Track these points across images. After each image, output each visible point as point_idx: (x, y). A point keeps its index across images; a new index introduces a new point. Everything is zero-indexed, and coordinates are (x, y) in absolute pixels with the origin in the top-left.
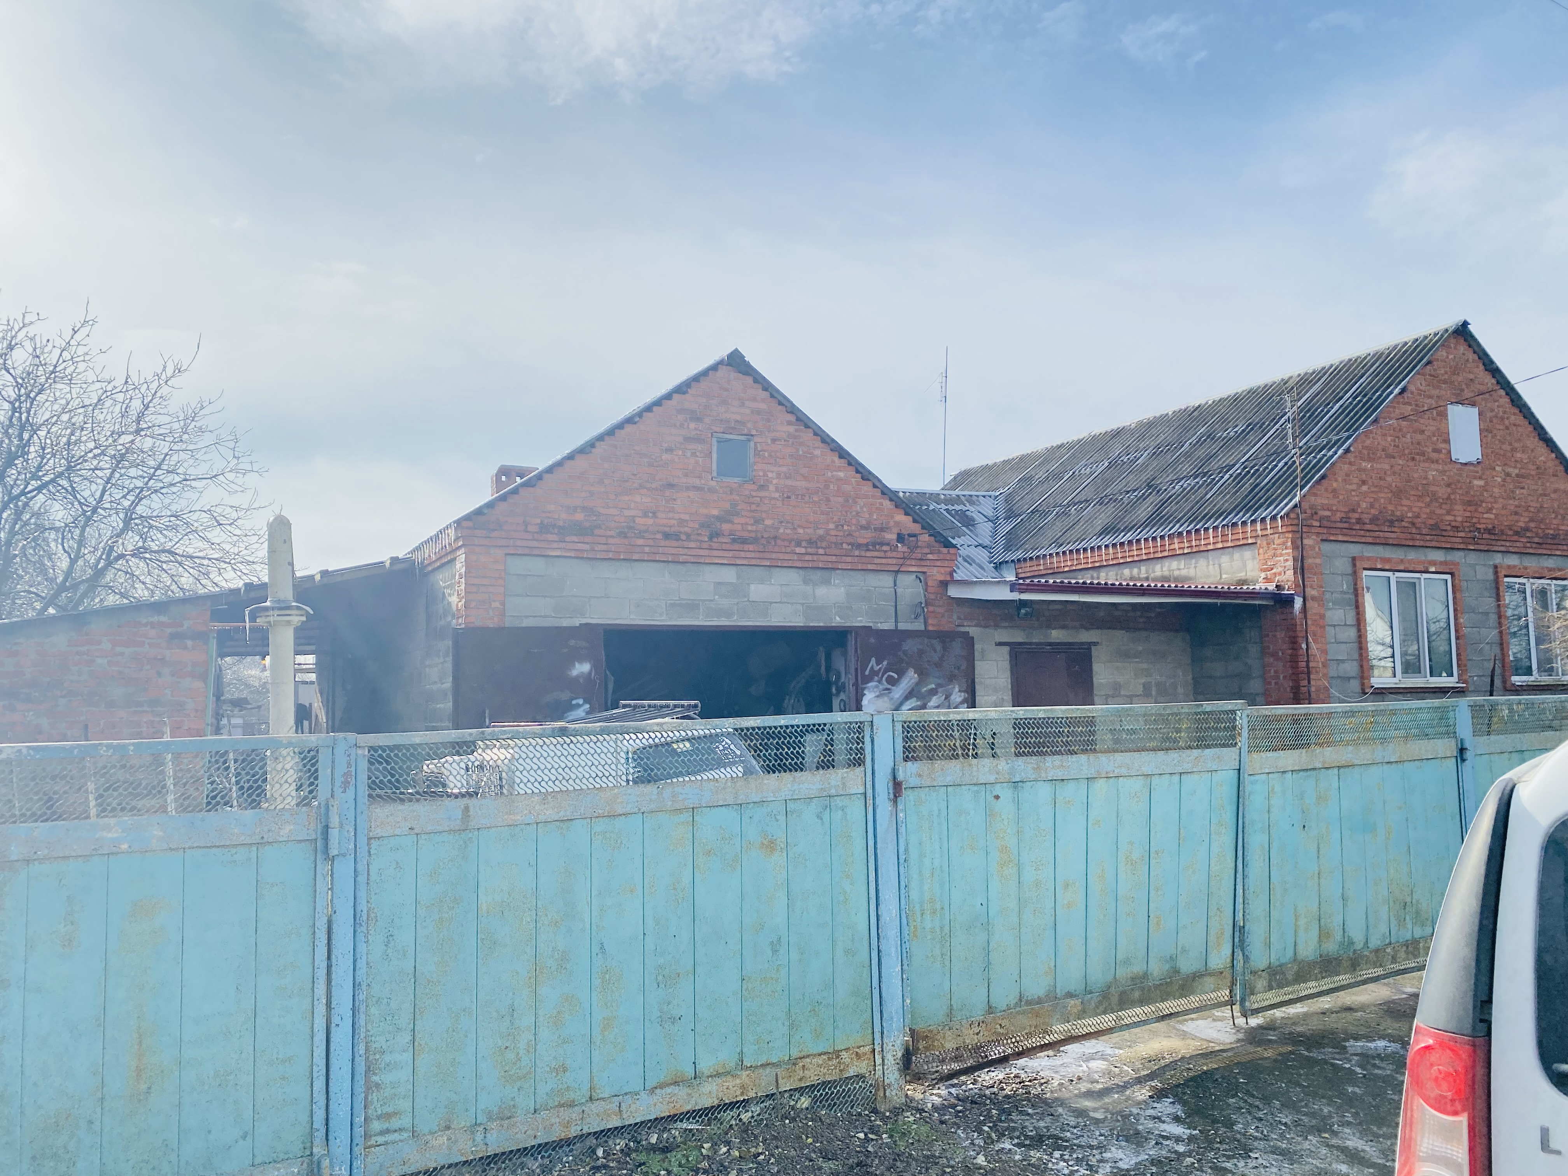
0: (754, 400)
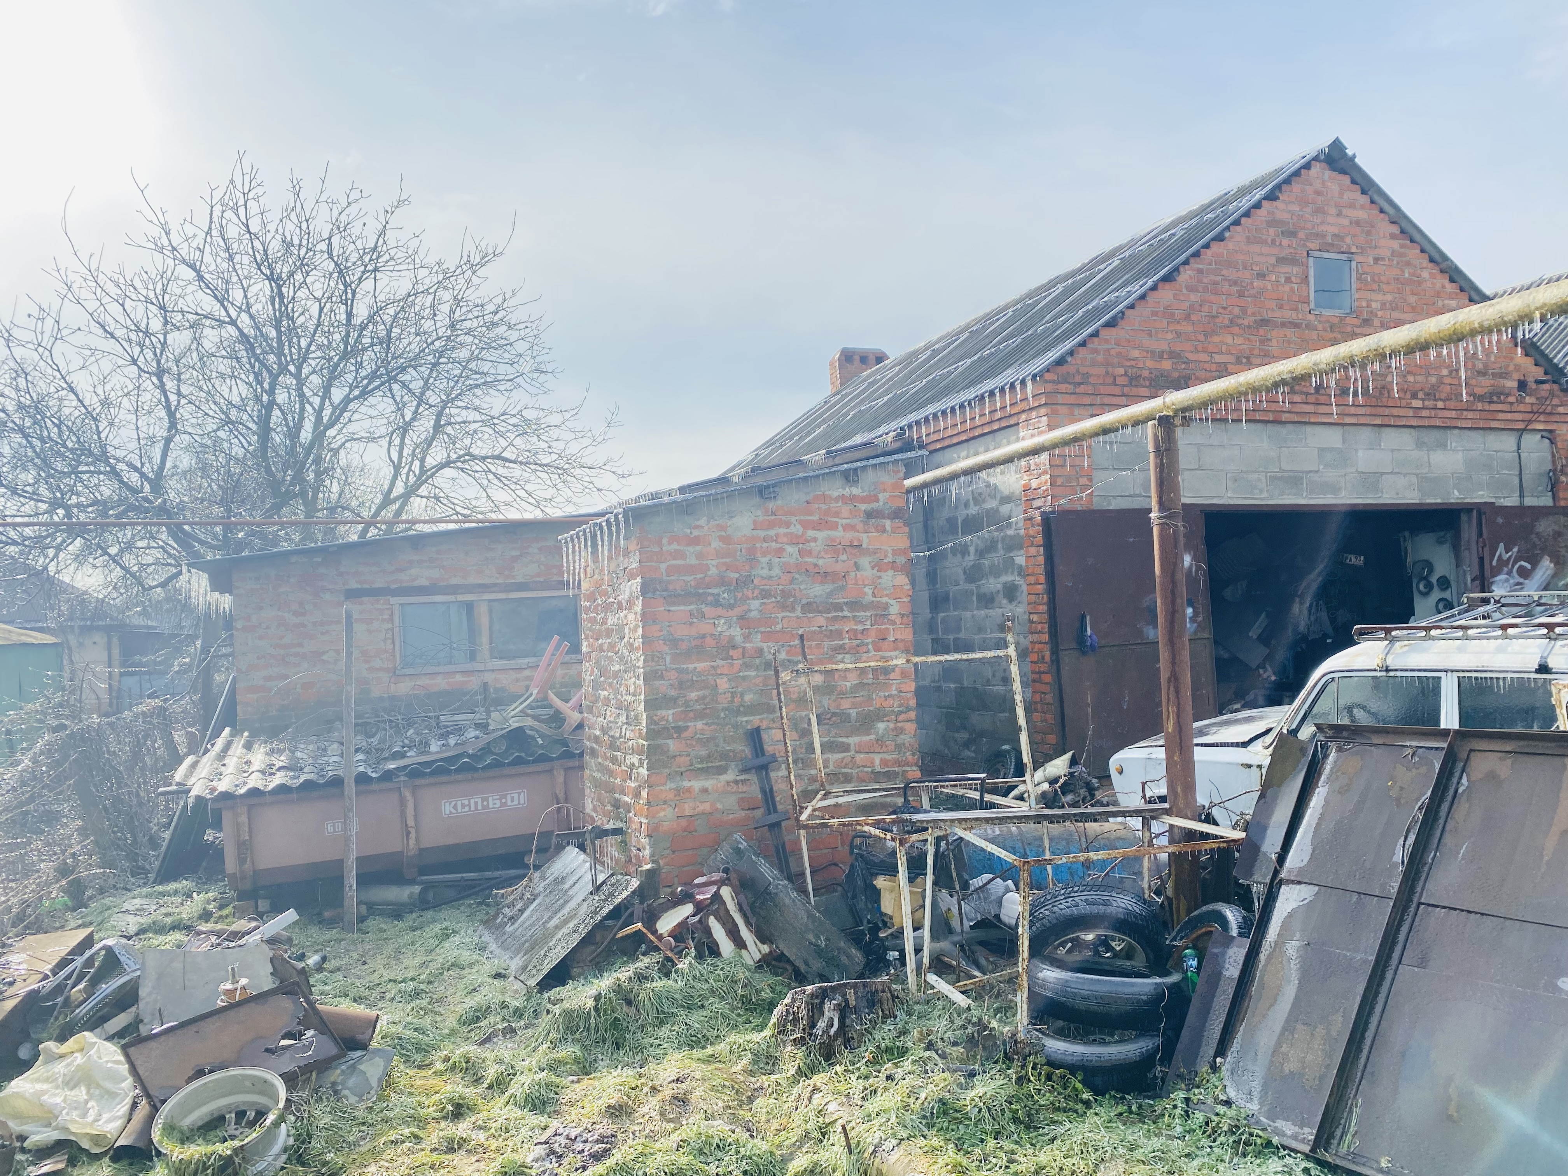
0: (1352, 206)
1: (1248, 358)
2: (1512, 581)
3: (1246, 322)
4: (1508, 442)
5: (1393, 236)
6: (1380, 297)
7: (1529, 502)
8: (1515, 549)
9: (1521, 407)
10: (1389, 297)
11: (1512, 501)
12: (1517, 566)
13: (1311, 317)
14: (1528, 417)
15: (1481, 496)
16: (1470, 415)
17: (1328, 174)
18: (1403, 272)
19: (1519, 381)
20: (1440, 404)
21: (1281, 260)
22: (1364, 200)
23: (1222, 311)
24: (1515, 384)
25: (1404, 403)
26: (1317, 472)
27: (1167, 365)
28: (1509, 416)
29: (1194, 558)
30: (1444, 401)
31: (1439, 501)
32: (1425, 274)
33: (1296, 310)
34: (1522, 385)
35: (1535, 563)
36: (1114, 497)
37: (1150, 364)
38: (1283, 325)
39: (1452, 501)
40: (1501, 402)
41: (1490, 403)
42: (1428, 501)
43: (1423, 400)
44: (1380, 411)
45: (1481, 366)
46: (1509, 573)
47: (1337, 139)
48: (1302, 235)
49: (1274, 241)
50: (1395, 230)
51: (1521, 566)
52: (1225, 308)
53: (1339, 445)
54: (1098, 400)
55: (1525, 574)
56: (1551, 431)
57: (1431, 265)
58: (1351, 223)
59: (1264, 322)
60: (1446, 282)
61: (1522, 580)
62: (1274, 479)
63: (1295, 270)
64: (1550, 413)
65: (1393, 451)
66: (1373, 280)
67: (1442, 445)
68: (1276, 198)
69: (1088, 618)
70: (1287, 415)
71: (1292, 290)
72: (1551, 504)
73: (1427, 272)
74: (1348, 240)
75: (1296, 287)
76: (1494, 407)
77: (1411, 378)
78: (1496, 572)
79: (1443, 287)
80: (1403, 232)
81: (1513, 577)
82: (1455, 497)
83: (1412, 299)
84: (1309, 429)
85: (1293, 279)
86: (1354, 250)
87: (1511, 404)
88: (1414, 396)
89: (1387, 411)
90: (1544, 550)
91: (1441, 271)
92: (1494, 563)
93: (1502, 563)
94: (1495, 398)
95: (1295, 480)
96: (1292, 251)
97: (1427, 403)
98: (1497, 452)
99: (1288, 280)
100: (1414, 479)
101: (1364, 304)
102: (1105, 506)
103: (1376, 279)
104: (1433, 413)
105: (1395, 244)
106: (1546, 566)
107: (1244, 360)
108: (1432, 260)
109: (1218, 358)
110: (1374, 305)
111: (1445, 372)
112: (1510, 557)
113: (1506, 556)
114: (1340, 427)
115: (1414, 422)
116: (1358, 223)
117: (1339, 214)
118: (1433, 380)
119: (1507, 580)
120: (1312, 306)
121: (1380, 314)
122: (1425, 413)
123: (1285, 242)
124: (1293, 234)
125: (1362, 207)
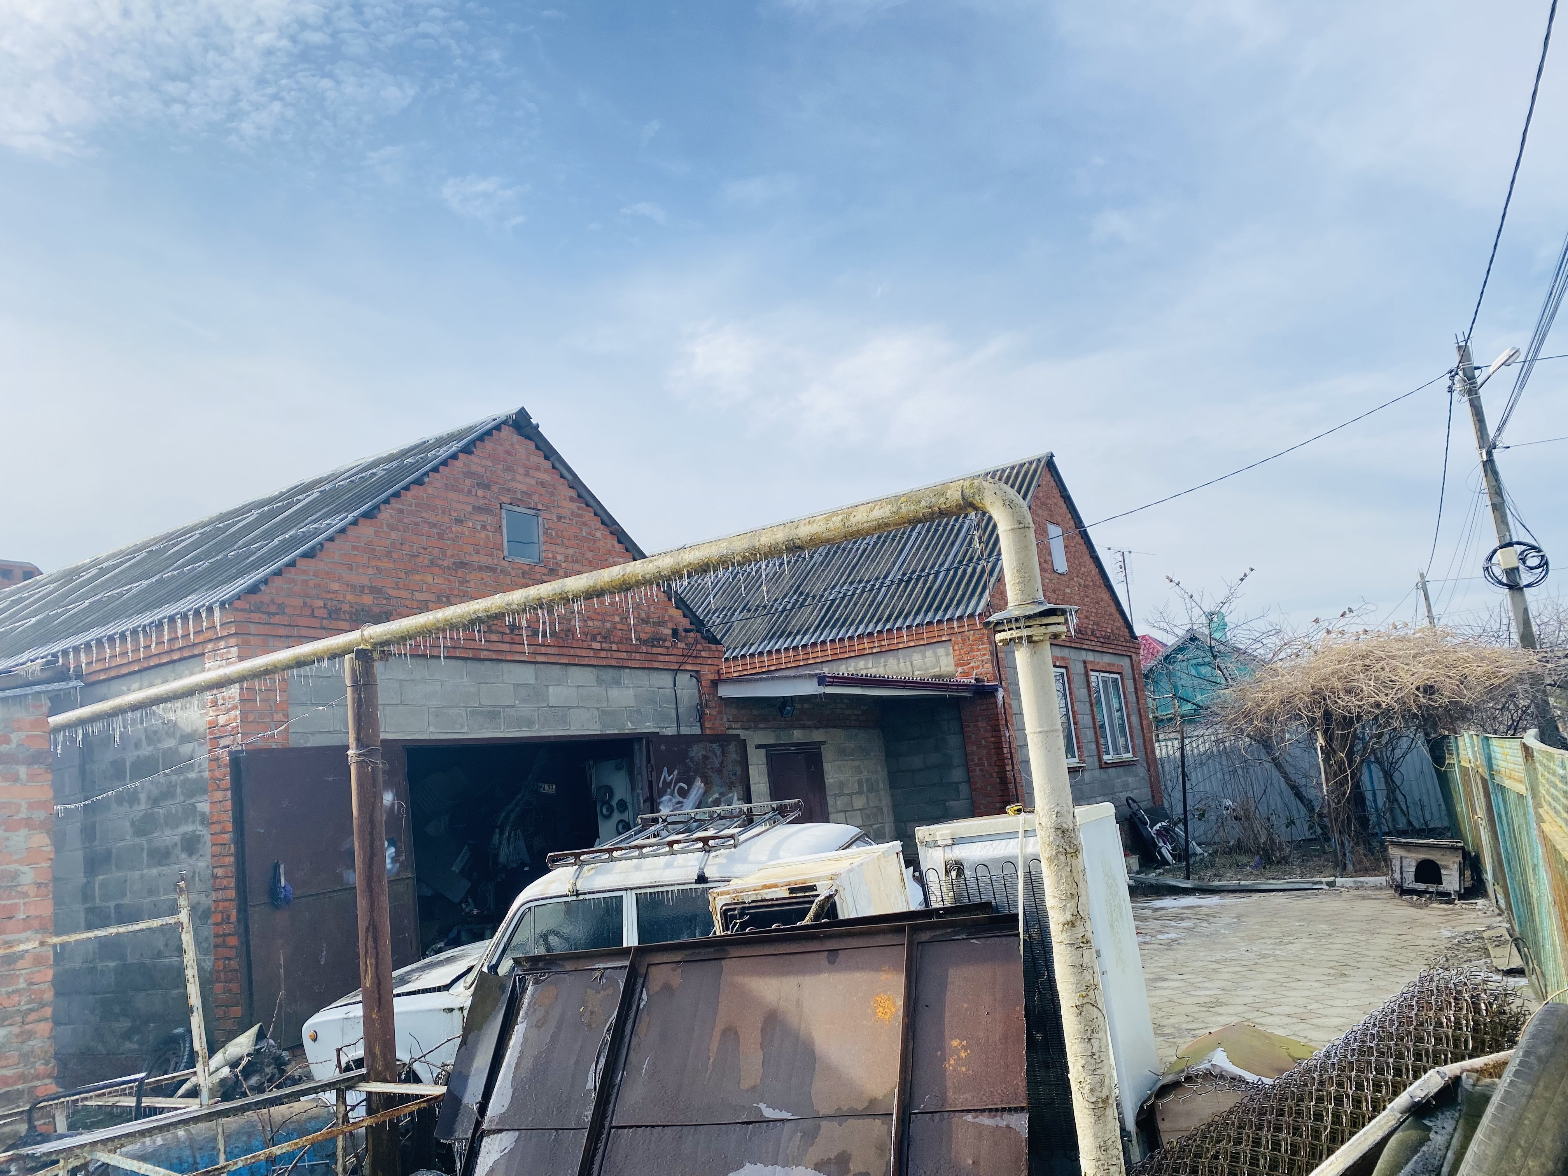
0: (538, 469)
1: (448, 598)
2: (674, 801)
3: (445, 564)
4: (666, 679)
5: (572, 499)
6: (561, 550)
7: (684, 731)
8: (676, 772)
9: (675, 651)
10: (571, 551)
11: (671, 731)
12: (677, 787)
13: (505, 563)
14: (681, 659)
15: (649, 727)
16: (638, 656)
17: (516, 438)
18: (581, 530)
19: (673, 629)
20: (614, 647)
21: (478, 509)
22: (547, 464)
23: (422, 551)
24: (669, 632)
25: (586, 645)
26: (513, 706)
27: (368, 599)
28: (667, 658)
29: (397, 796)
30: (617, 644)
31: (616, 732)
32: (599, 534)
33: (491, 555)
34: (675, 632)
35: (690, 784)
36: (312, 733)
37: (350, 597)
38: (480, 568)
39: (627, 732)
40: (660, 647)
41: (653, 646)
42: (608, 732)
43: (601, 642)
44: (565, 651)
45: (644, 615)
46: (672, 794)
47: (523, 408)
48: (495, 488)
49: (469, 491)
50: (573, 493)
51: (681, 787)
52: (425, 549)
53: (532, 682)
54: (295, 632)
55: (684, 793)
56: (697, 672)
57: (602, 527)
58: (537, 483)
59: (463, 565)
60: (615, 543)
61: (681, 799)
62: (473, 713)
63: (489, 519)
64: (696, 657)
65: (578, 687)
66: (557, 535)
67: (617, 683)
68: (471, 453)
69: (282, 867)
70: (486, 652)
71: (488, 537)
72: (700, 733)
73: (600, 533)
74: (535, 497)
75: (491, 534)
76: (654, 650)
77: (590, 623)
78: (662, 793)
79: (613, 546)
80: (579, 496)
81: (675, 797)
82: (629, 727)
83: (589, 555)
84: (505, 666)
85: (488, 527)
86: (540, 507)
87: (668, 648)
88: (594, 639)
89: (572, 652)
90: (696, 772)
91: (611, 533)
92: (661, 785)
93: (667, 785)
94: (655, 643)
95: (493, 715)
96: (487, 502)
97: (604, 645)
98: (659, 688)
99: (484, 527)
100: (596, 712)
101: (550, 555)
102: (302, 743)
103: (559, 533)
104: (609, 654)
105: (574, 506)
106: (699, 786)
107: (444, 599)
108: (603, 523)
109: (419, 596)
110: (559, 557)
111: (617, 619)
112: (672, 779)
113: (669, 779)
114: (532, 667)
115: (594, 662)
116: (542, 484)
117: (527, 474)
118: (608, 625)
119: (670, 800)
120: (506, 553)
121: (563, 565)
122: (603, 654)
123: (480, 493)
124: (487, 487)
125: (546, 471)
